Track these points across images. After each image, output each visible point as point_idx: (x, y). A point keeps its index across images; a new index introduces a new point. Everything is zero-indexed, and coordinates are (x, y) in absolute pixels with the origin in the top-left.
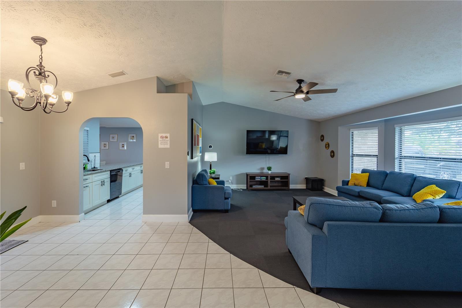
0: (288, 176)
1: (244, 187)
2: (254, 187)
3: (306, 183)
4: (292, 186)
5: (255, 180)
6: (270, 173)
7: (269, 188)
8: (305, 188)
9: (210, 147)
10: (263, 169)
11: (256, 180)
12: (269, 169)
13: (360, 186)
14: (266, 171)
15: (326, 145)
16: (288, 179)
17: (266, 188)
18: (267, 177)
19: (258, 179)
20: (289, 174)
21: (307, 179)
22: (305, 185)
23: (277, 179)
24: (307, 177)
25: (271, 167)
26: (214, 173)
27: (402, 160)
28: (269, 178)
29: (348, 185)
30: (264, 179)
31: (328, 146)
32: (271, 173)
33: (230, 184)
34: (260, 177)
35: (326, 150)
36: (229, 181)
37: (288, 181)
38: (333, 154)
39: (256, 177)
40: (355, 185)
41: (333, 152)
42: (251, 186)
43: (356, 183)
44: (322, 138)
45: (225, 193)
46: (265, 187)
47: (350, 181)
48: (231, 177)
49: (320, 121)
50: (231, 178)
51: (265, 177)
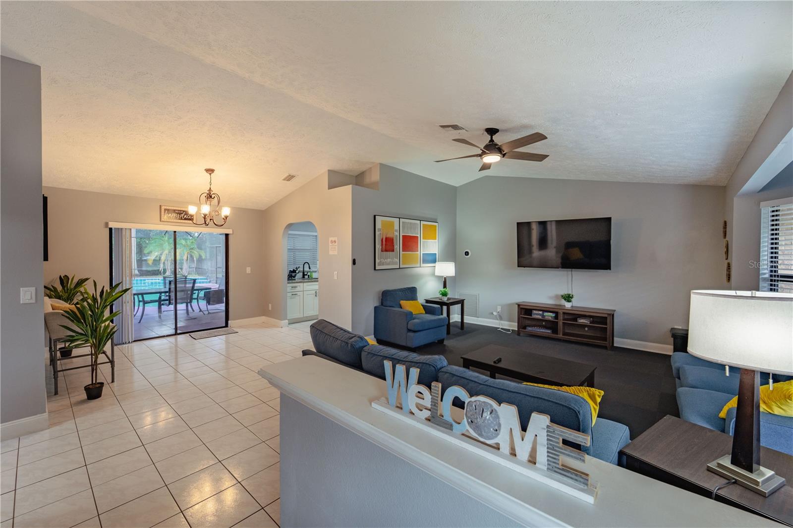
1: (514, 326)
2: (530, 329)
3: (672, 341)
4: (619, 342)
5: (531, 316)
6: (568, 306)
7: (561, 336)
9: (467, 253)
11: (534, 316)
12: (568, 298)
15: (725, 247)
16: (607, 325)
17: (554, 336)
18: (558, 314)
19: (537, 315)
20: (609, 314)
23: (582, 321)
25: (573, 295)
28: (561, 317)
30: (549, 316)
31: (726, 250)
32: (572, 306)
33: (498, 320)
34: (541, 312)
35: (725, 260)
36: (492, 313)
37: (607, 328)
38: (729, 273)
39: (534, 312)
41: (729, 266)
42: (525, 328)
44: (725, 230)
46: (551, 332)
48: (498, 307)
50: (499, 309)
51: (553, 315)
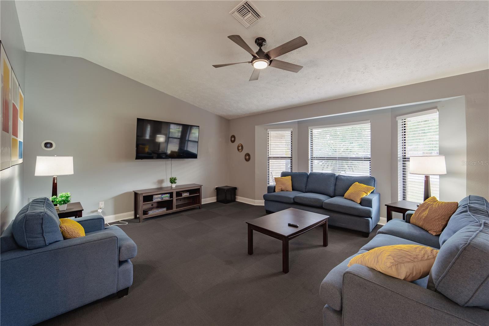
0: (199, 189)
1: (129, 215)
2: (151, 213)
3: (216, 195)
4: (204, 201)
5: (152, 201)
6: (175, 187)
7: (175, 209)
8: (216, 201)
9: (48, 145)
10: (161, 182)
11: (155, 201)
12: (173, 181)
13: (287, 191)
14: (167, 184)
15: (238, 147)
16: (199, 193)
17: (170, 211)
18: (171, 194)
19: (157, 199)
20: (201, 186)
21: (218, 189)
22: (216, 197)
23: (185, 195)
24: (217, 187)
25: (175, 178)
26: (65, 202)
27: (313, 161)
28: (174, 195)
29: (274, 191)
30: (166, 197)
31: (240, 148)
34: (160, 196)
35: (239, 153)
37: (199, 195)
38: (248, 157)
39: (155, 197)
40: (282, 191)
41: (248, 155)
42: (145, 213)
43: (283, 188)
44: (233, 139)
45: (120, 248)
46: (167, 210)
47: (276, 187)
49: (230, 119)
50: (102, 205)
51: (168, 195)
